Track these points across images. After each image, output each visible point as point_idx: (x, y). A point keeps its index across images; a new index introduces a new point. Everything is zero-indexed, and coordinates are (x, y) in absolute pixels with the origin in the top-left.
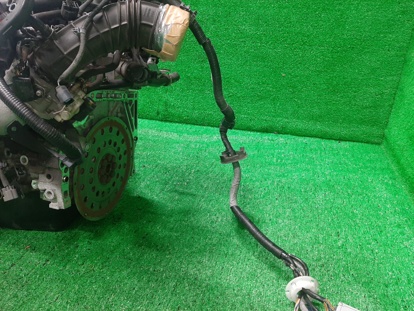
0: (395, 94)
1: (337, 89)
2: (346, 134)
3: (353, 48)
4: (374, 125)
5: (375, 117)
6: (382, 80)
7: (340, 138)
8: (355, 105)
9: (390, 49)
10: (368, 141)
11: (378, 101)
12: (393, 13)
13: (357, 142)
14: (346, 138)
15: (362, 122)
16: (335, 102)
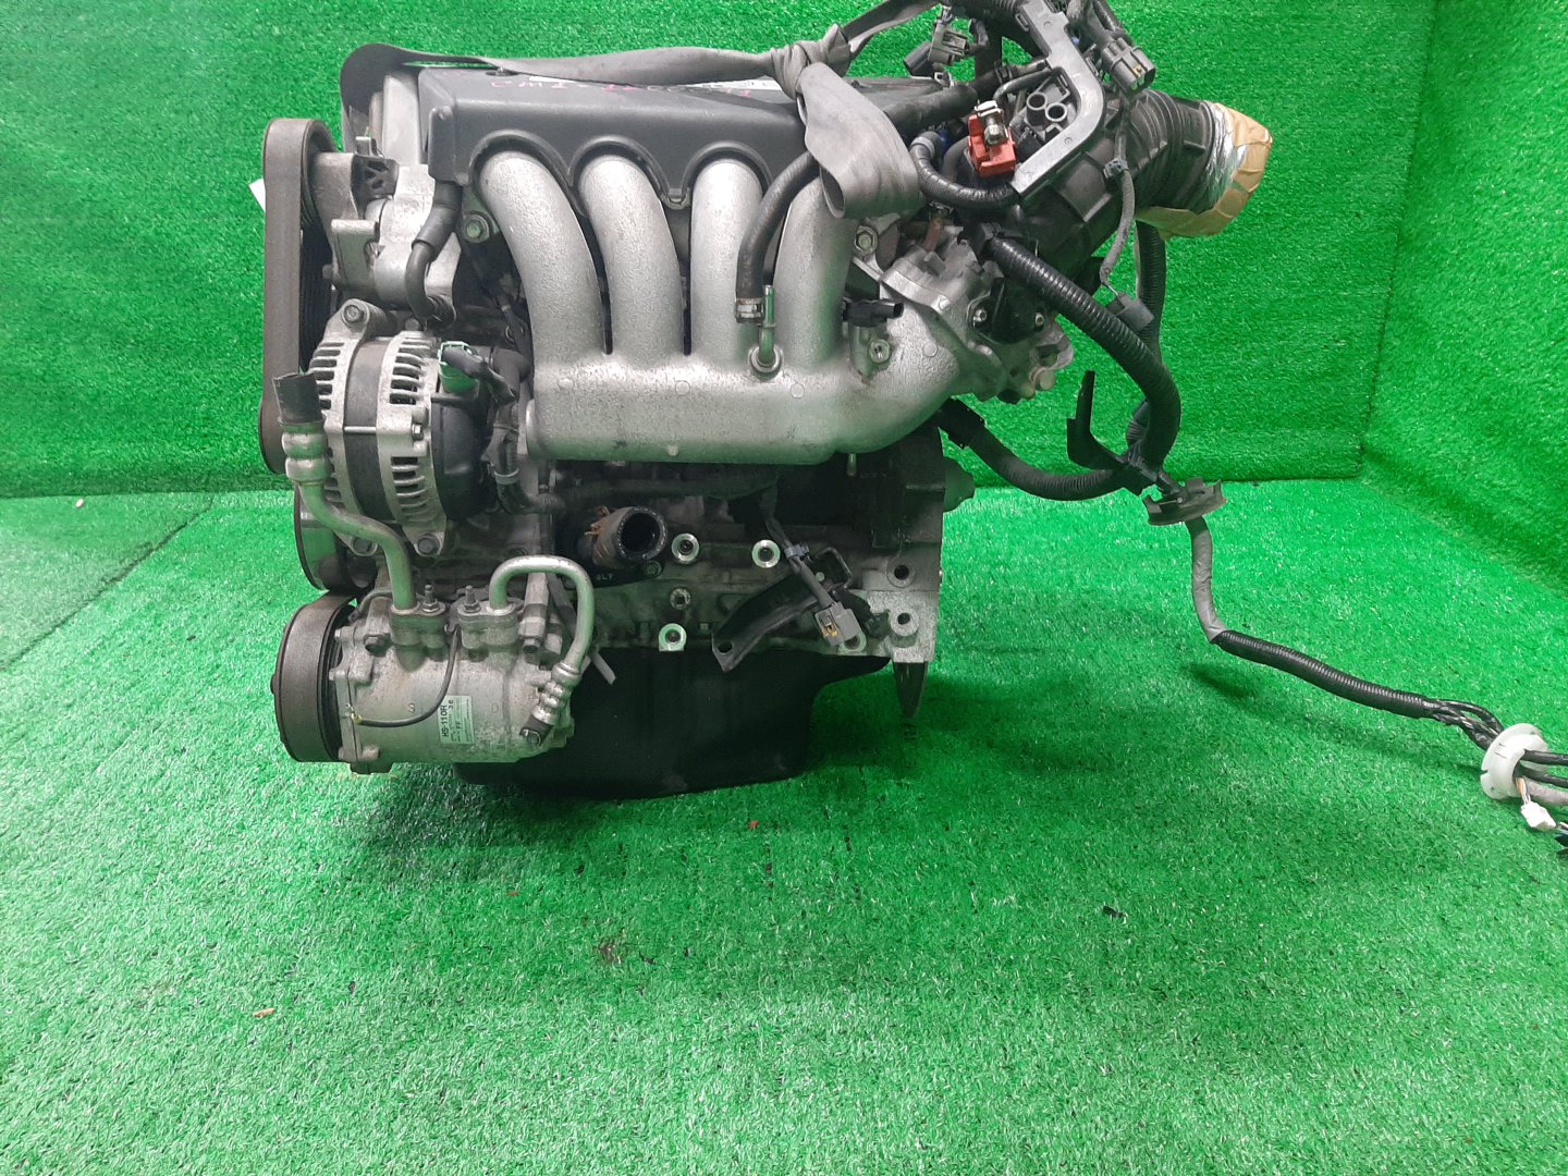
0: (1382, 333)
1: (1235, 333)
2: (1267, 460)
3: (1268, 214)
4: (1334, 426)
5: (1336, 401)
6: (1346, 298)
7: (1251, 473)
8: (1283, 375)
9: (1362, 212)
10: (1324, 472)
11: (1342, 356)
12: (1361, 116)
13: (1294, 478)
14: (1267, 471)
15: (1304, 420)
16: (1231, 371)
